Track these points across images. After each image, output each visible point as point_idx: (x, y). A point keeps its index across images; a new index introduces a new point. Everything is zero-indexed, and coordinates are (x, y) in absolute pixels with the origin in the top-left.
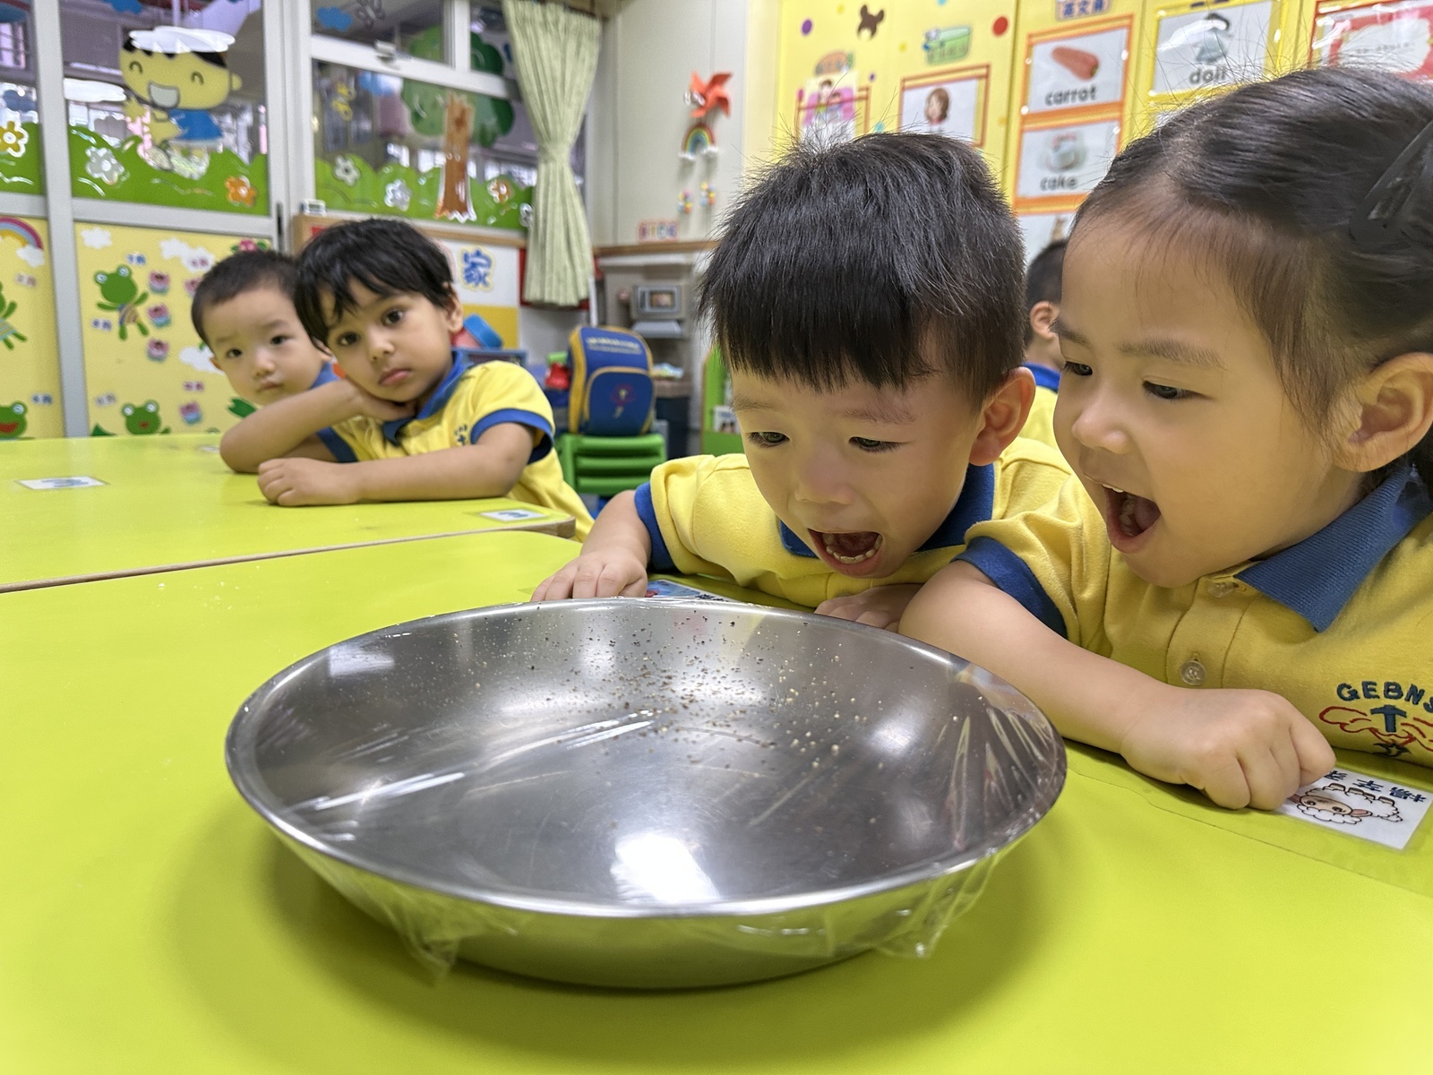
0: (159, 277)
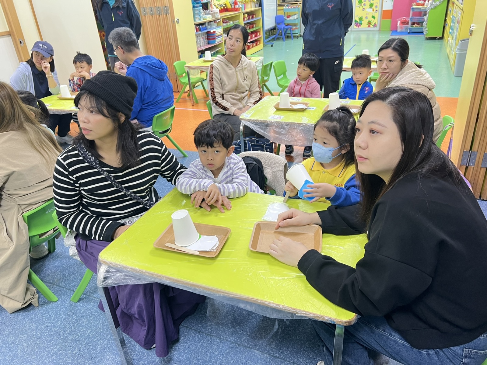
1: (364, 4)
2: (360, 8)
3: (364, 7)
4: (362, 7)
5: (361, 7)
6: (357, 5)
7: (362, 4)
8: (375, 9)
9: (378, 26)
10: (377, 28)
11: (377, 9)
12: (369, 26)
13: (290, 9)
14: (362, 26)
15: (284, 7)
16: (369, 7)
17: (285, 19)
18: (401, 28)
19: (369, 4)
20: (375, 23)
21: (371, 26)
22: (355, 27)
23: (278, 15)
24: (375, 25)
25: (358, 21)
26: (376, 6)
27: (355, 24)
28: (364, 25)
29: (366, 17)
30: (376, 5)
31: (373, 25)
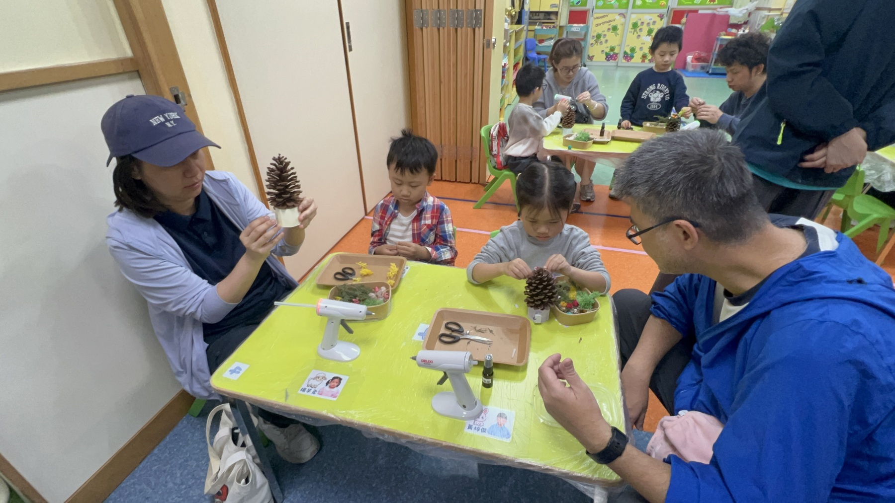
1: (641, 30)
2: (633, 34)
3: (639, 33)
4: (637, 33)
5: (635, 33)
6: (630, 30)
7: (638, 29)
12: (643, 61)
13: (545, 29)
14: (633, 60)
15: (536, 27)
16: (647, 34)
17: (537, 45)
18: (693, 66)
19: (647, 30)
21: (647, 61)
22: (624, 61)
23: (529, 37)
25: (629, 53)
27: (624, 56)
28: (637, 58)
29: (641, 48)
31: (649, 60)
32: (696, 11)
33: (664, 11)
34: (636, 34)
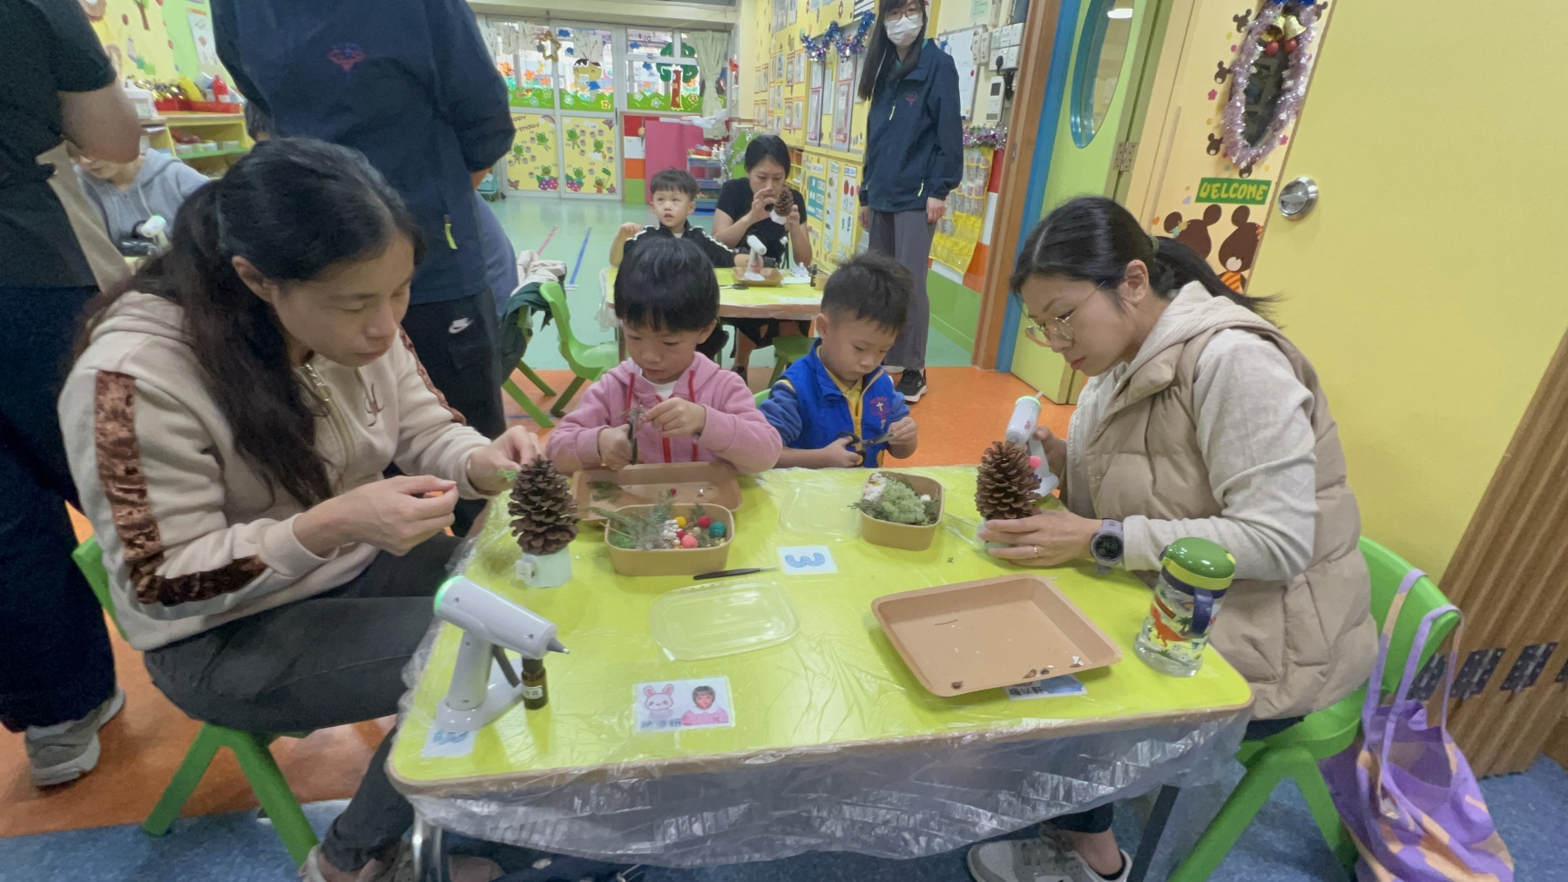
0: (583, 131)
1: (582, 142)
2: (574, 148)
3: (582, 148)
4: (579, 147)
5: (576, 146)
6: (565, 141)
7: (578, 141)
8: (608, 155)
9: (619, 191)
10: (617, 196)
11: (612, 155)
12: (599, 191)
14: (583, 189)
16: (594, 149)
19: (593, 143)
20: (612, 185)
21: (604, 191)
22: (569, 190)
24: (612, 190)
25: (574, 177)
26: (609, 149)
27: (568, 183)
28: (589, 186)
29: (591, 171)
30: (609, 145)
31: (608, 189)
32: (656, 119)
33: (611, 115)
34: (577, 150)
